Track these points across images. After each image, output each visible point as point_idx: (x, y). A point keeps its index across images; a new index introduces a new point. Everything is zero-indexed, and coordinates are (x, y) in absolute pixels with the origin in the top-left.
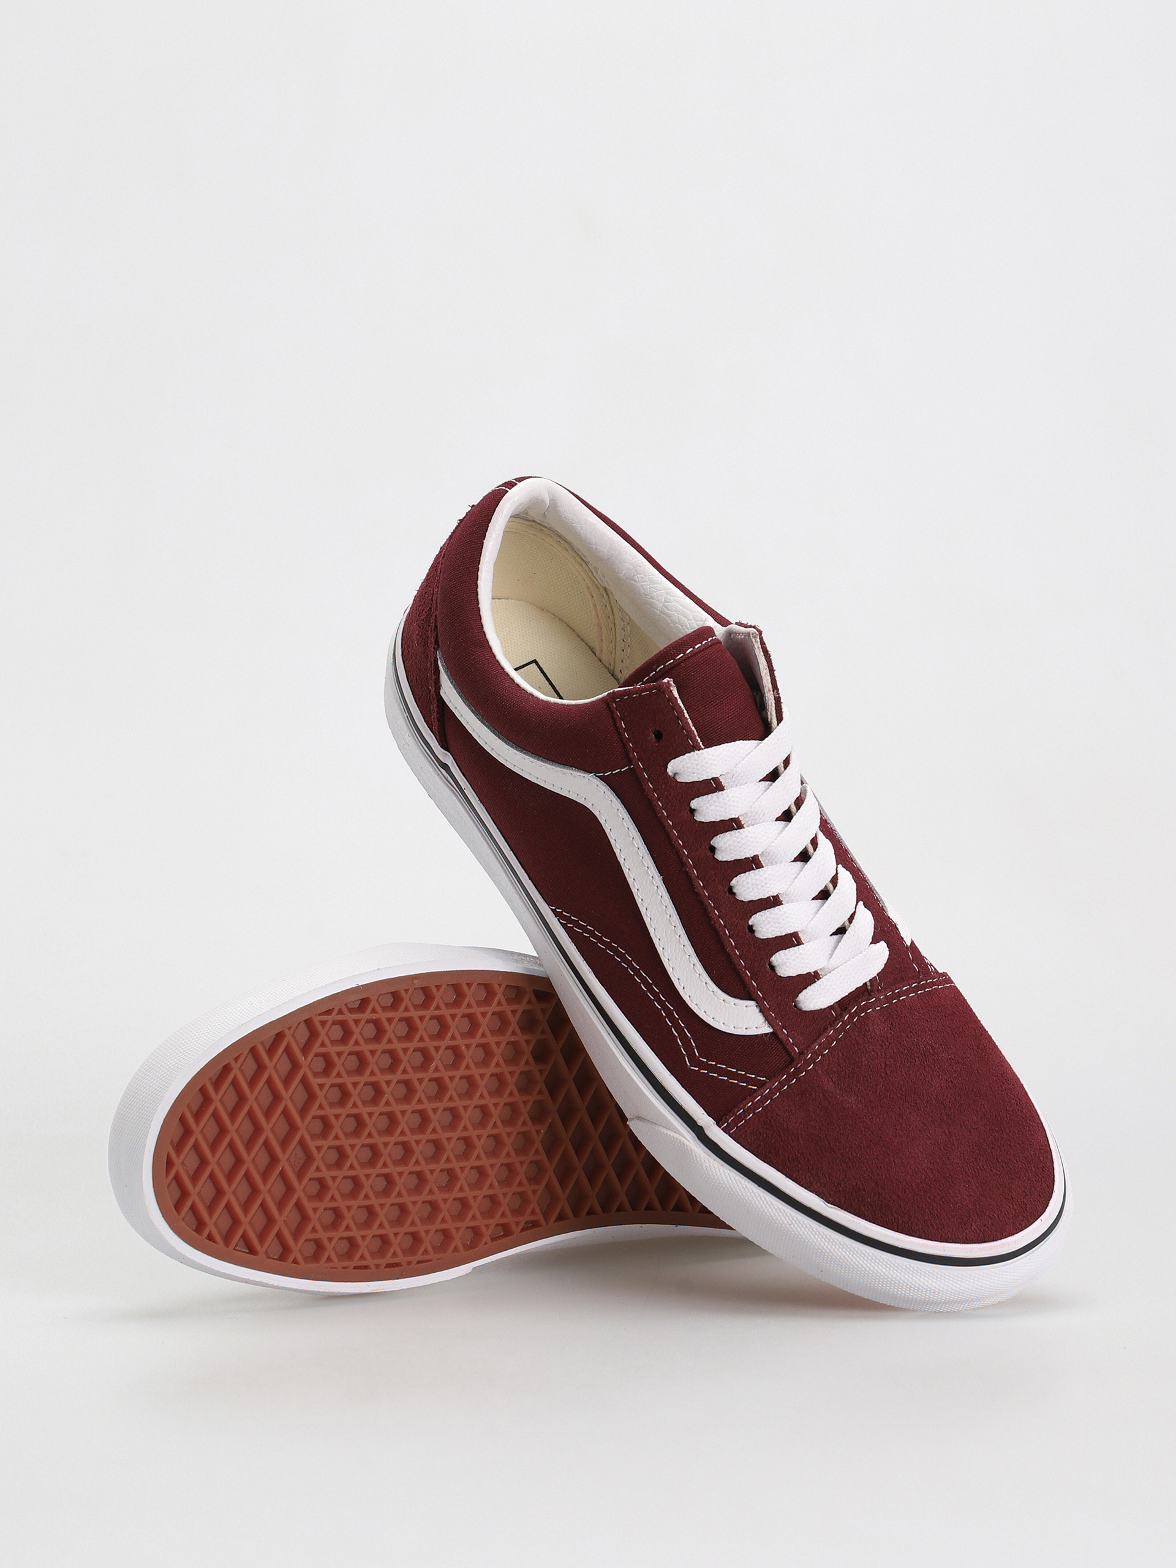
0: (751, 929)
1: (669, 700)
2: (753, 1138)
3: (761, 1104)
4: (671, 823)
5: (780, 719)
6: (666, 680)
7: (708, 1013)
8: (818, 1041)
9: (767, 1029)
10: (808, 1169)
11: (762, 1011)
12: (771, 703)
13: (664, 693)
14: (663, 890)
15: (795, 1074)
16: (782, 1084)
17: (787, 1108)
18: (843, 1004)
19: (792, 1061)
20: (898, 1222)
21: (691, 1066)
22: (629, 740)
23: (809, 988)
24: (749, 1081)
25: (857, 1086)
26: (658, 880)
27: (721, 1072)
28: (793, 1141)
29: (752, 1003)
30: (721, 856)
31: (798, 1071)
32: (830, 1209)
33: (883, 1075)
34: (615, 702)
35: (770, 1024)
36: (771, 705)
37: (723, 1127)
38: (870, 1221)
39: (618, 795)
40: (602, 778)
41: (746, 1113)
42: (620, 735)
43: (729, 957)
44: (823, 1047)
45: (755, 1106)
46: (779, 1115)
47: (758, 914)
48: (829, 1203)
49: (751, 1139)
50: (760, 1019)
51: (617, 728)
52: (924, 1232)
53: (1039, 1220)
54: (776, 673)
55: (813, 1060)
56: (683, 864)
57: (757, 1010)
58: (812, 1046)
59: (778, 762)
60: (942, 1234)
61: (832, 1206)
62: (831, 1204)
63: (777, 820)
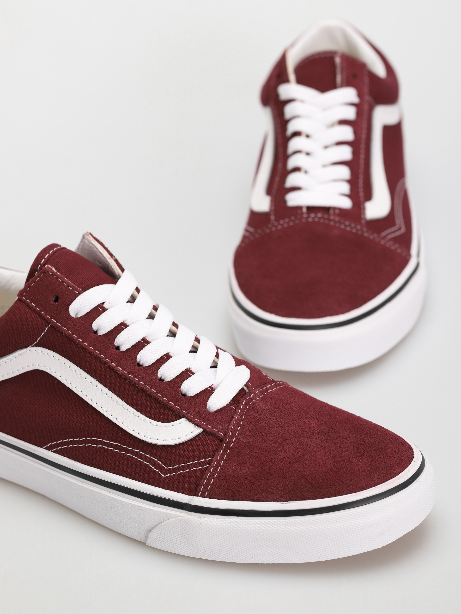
0: (161, 380)
1: (53, 275)
2: (220, 491)
3: (216, 471)
4: (86, 344)
5: (123, 270)
6: (46, 266)
7: (159, 438)
8: (232, 424)
9: (198, 431)
10: (262, 491)
11: (190, 420)
12: (114, 264)
13: (48, 272)
14: (100, 386)
15: (228, 447)
16: (223, 455)
17: (232, 466)
18: (236, 400)
19: (222, 440)
20: (330, 492)
21: (165, 475)
22: (41, 311)
23: (211, 397)
24: (202, 464)
25: (267, 439)
26: (95, 382)
27: (183, 468)
28: (245, 481)
29: (183, 420)
30: (123, 348)
31: (228, 444)
32: (286, 504)
33: (279, 427)
34: (23, 296)
35: (199, 426)
36: (114, 265)
37: (199, 495)
38: (313, 499)
39: (50, 349)
40: (36, 345)
41: (209, 480)
42: (34, 311)
43: (156, 400)
44: (236, 426)
45: (212, 474)
46: (229, 472)
47: (161, 368)
48: (284, 502)
49: (219, 492)
50: (191, 426)
51: (31, 308)
52: (349, 490)
53: (413, 462)
54: (109, 249)
55: (233, 435)
56: (105, 363)
57: (187, 422)
58: (230, 428)
59: (132, 290)
60: (360, 487)
61: (286, 502)
62: (285, 502)
63: (147, 319)
